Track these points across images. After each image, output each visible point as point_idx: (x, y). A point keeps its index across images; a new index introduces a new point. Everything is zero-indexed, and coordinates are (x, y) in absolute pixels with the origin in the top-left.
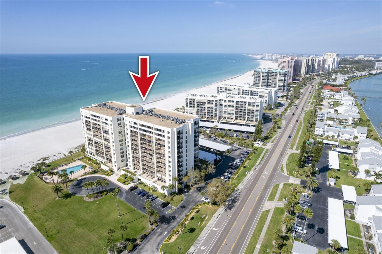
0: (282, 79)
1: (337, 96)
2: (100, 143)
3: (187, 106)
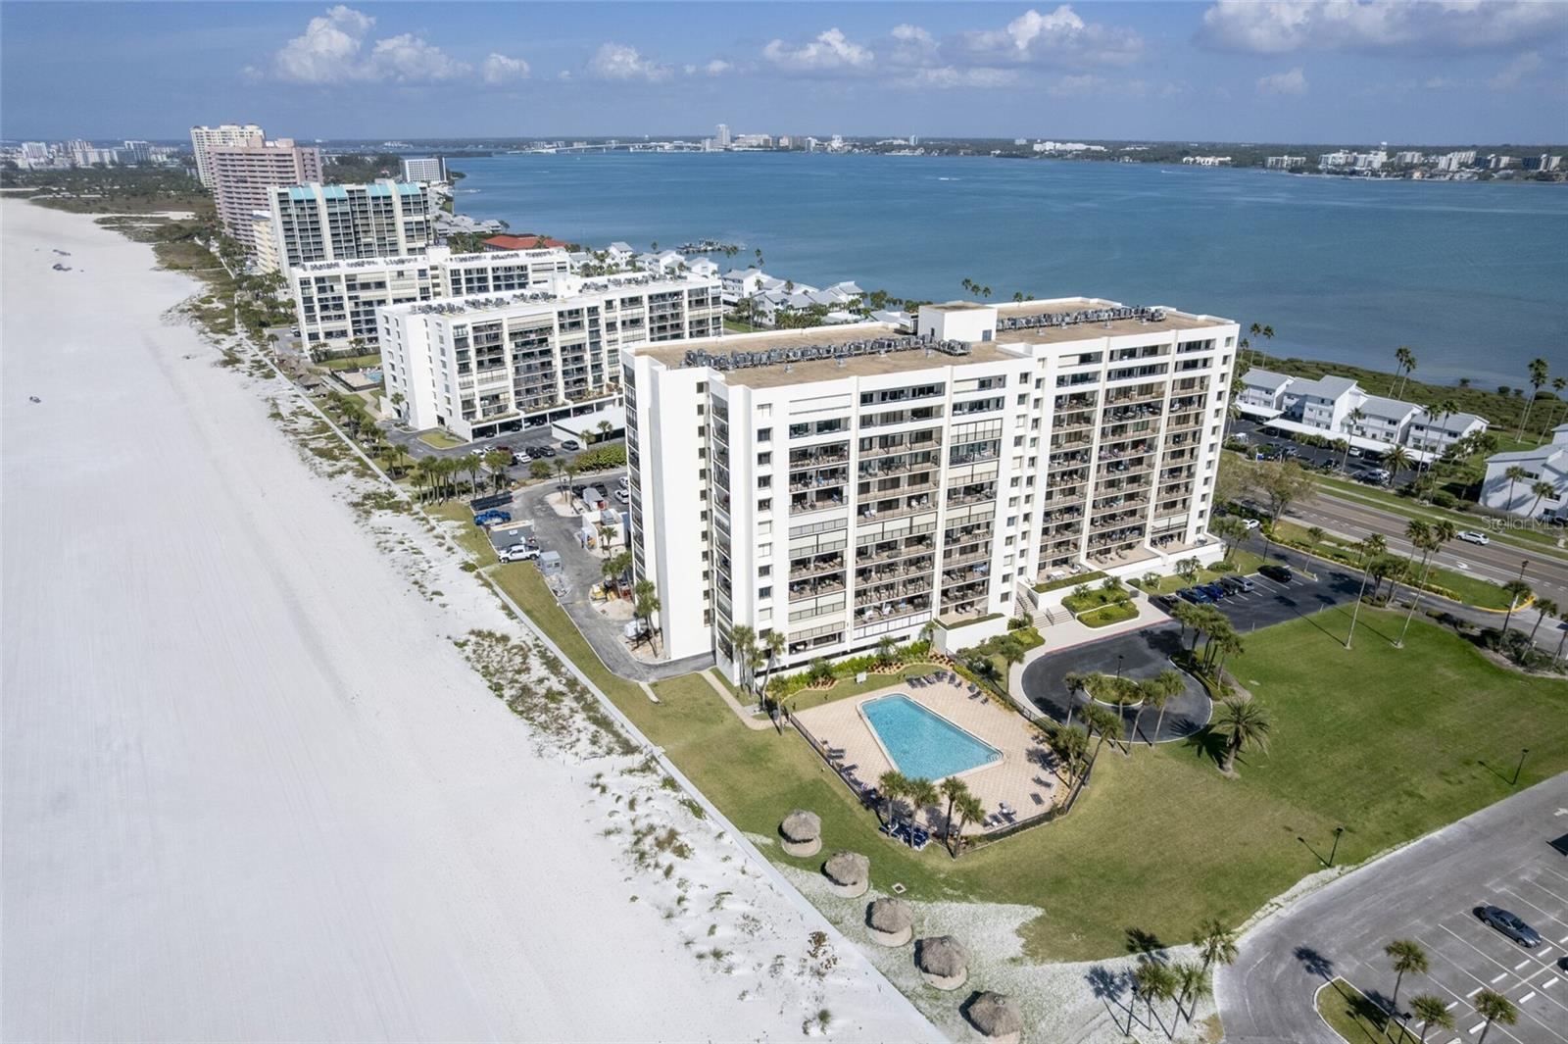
0: (417, 223)
2: (911, 533)
3: (464, 368)
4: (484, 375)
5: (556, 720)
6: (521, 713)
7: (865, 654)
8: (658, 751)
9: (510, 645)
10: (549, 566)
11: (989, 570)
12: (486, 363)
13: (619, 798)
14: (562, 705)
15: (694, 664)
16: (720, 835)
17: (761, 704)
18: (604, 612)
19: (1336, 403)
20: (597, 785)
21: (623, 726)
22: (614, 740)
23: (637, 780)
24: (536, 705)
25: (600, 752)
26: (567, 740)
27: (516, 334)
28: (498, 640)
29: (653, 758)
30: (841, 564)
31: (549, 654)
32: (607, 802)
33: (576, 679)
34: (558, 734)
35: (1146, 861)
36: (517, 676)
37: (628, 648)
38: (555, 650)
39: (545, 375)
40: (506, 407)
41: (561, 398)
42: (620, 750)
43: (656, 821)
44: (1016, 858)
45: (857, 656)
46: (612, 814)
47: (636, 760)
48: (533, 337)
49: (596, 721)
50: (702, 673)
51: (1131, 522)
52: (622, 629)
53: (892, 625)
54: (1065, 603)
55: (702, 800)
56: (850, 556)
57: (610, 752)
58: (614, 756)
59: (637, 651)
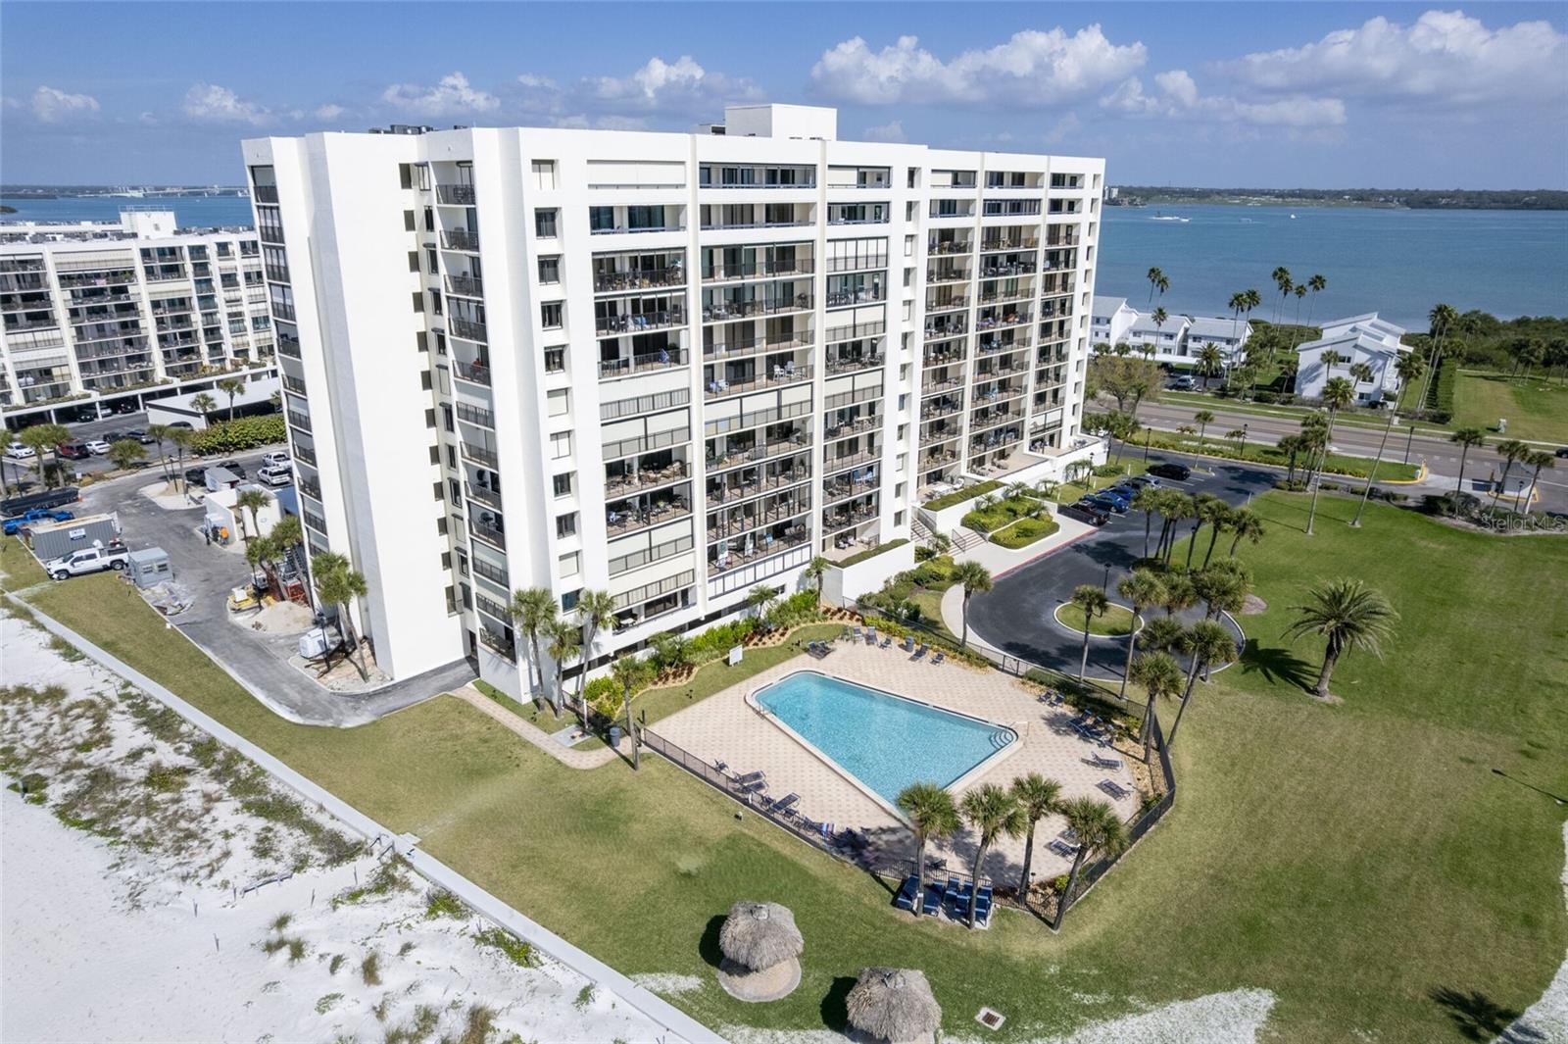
2: (779, 418)
4: (20, 338)
5: (172, 823)
6: (89, 825)
7: (727, 621)
8: (405, 843)
9: (65, 703)
10: (149, 571)
11: (879, 478)
12: (22, 320)
13: (337, 962)
14: (184, 793)
15: (436, 682)
16: (585, 995)
17: (581, 724)
18: (258, 626)
19: (1113, 321)
20: (281, 944)
21: (321, 808)
22: (306, 838)
23: (373, 911)
24: (124, 803)
25: (279, 868)
26: (203, 858)
27: (70, 278)
28: (39, 699)
29: (398, 859)
30: (683, 471)
31: (153, 706)
32: (309, 979)
33: (212, 741)
34: (179, 850)
35: (1340, 854)
36: (81, 756)
37: (311, 674)
38: (163, 697)
39: (129, 342)
40: (67, 387)
41: (160, 373)
42: (323, 857)
43: (433, 996)
44: (1151, 901)
45: (716, 624)
46: (325, 1003)
47: (363, 869)
48: (101, 283)
49: (262, 810)
50: (457, 693)
51: (1007, 421)
52: (294, 647)
53: (761, 571)
54: (967, 522)
55: (522, 925)
56: (696, 455)
57: (301, 864)
58: (312, 872)
59: (330, 677)
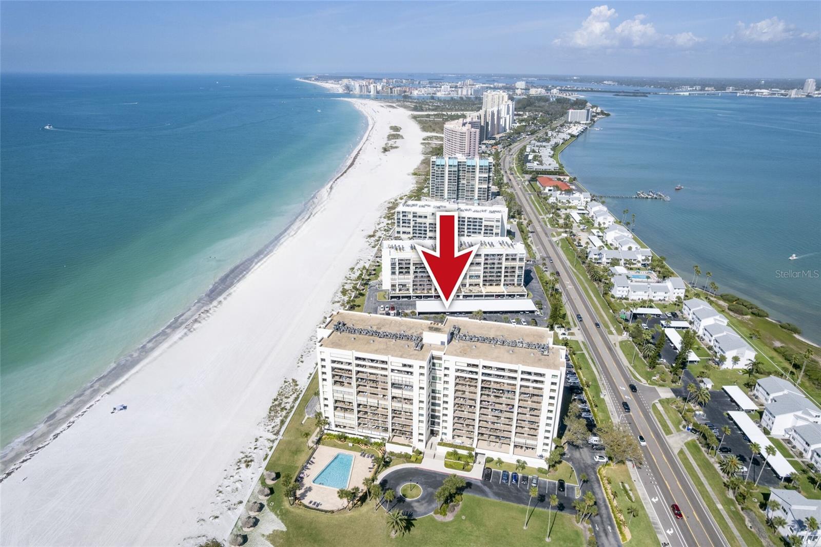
0: (484, 177)
1: (575, 201)
3: (393, 273)
4: (401, 277)
5: (275, 416)
6: (270, 411)
8: (281, 438)
9: (296, 388)
12: (403, 273)
13: (256, 445)
14: (282, 413)
16: (260, 468)
17: (319, 438)
20: (257, 439)
21: (284, 426)
22: (278, 429)
23: (267, 443)
25: (271, 431)
26: (269, 423)
28: (295, 385)
29: (278, 439)
30: (352, 406)
31: (299, 396)
32: (252, 445)
33: (294, 407)
35: (327, 537)
36: (284, 399)
38: (302, 395)
40: (408, 290)
42: (275, 433)
43: (254, 455)
46: (249, 448)
47: (274, 438)
49: (282, 421)
53: (373, 432)
54: (446, 454)
55: (270, 456)
56: (355, 405)
58: (272, 434)
